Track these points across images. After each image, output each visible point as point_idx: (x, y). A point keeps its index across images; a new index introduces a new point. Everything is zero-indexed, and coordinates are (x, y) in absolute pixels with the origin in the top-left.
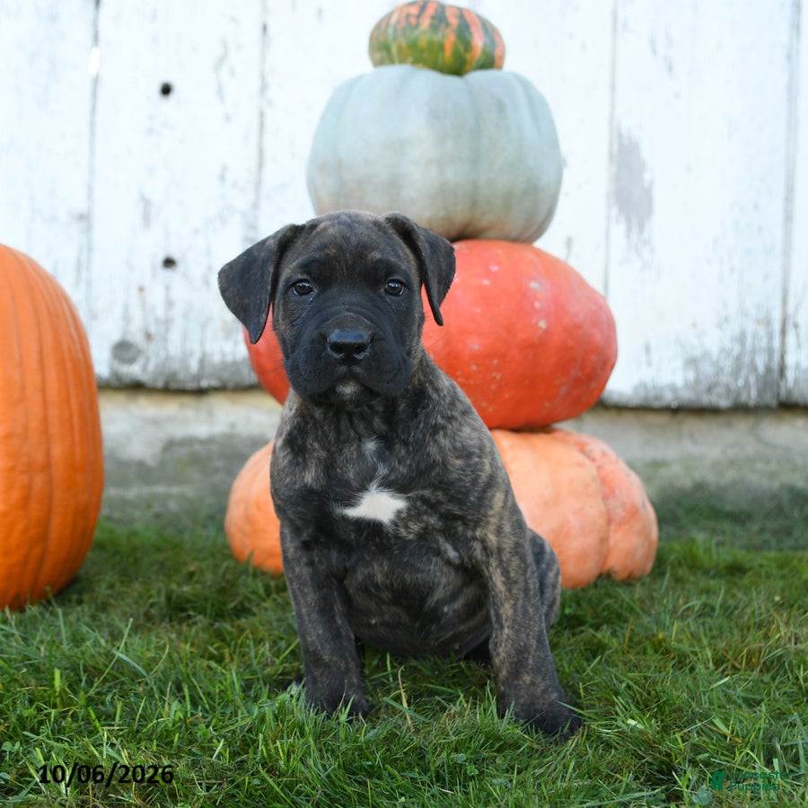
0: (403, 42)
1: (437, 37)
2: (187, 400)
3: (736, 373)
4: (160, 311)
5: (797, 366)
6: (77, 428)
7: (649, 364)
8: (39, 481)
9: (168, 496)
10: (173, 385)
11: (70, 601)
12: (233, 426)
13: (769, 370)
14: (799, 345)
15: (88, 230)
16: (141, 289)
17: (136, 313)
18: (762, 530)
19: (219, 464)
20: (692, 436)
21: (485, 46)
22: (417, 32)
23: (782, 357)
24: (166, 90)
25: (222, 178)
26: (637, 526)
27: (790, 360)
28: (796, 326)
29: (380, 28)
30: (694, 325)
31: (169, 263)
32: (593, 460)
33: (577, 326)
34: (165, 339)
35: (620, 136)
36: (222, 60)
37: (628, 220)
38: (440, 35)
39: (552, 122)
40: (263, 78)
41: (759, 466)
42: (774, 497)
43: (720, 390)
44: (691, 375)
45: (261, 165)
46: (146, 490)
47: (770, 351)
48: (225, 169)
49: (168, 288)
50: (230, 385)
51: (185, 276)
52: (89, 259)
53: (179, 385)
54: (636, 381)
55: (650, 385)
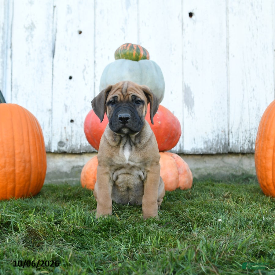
0: (123, 53)
1: (131, 52)
3: (217, 145)
4: (70, 134)
5: (232, 143)
6: (38, 152)
7: (195, 143)
8: (28, 165)
9: (73, 181)
10: (73, 152)
13: (225, 144)
14: (233, 137)
15: (52, 113)
16: (65, 128)
17: (64, 134)
21: (144, 54)
22: (126, 51)
23: (229, 141)
24: (71, 78)
25: (85, 99)
26: (186, 175)
27: (231, 141)
28: (232, 132)
29: (117, 51)
30: (206, 133)
31: (72, 121)
32: (175, 158)
33: (169, 123)
34: (71, 140)
35: (185, 86)
36: (84, 70)
37: (188, 107)
38: (132, 51)
40: (95, 74)
41: (224, 169)
42: (228, 176)
43: (213, 149)
44: (206, 146)
46: (67, 179)
47: (225, 139)
48: (85, 97)
49: (72, 127)
50: (88, 152)
51: (76, 124)
52: (52, 121)
53: (75, 152)
54: (191, 148)
55: (195, 149)
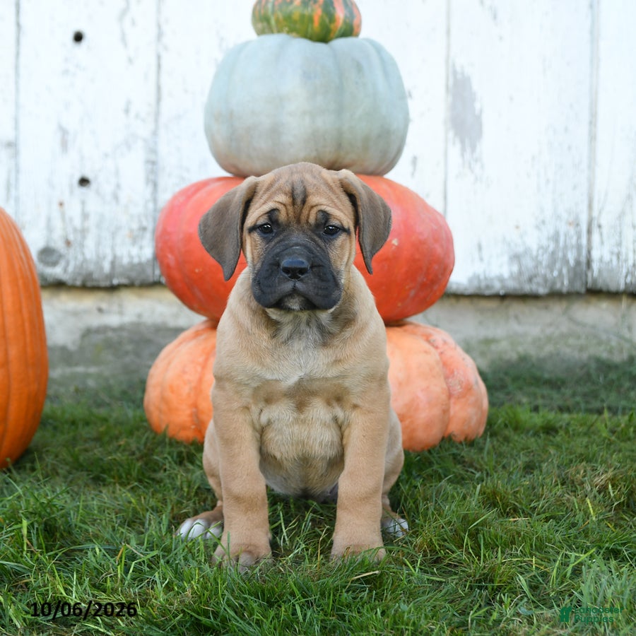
0: (280, 16)
1: (307, 12)
2: (101, 295)
3: (551, 266)
4: (77, 222)
5: (601, 260)
7: (481, 259)
9: (87, 375)
10: (89, 284)
11: (25, 468)
12: (139, 316)
13: (578, 263)
14: (602, 243)
15: (16, 155)
16: (61, 204)
17: (58, 224)
18: (574, 395)
19: (129, 347)
20: (516, 317)
21: (346, 17)
22: (291, 8)
23: (589, 252)
24: (78, 37)
25: (127, 111)
26: (472, 399)
27: (595, 254)
28: (600, 226)
30: (517, 227)
31: (84, 182)
32: (437, 348)
33: (422, 243)
34: (82, 246)
35: (455, 73)
36: (124, 12)
37: (462, 142)
38: (310, 9)
39: (400, 78)
40: (159, 26)
41: (571, 341)
42: (584, 366)
43: (539, 280)
44: (515, 269)
45: (159, 100)
46: (68, 371)
47: (579, 247)
48: (129, 103)
49: (83, 203)
50: (137, 283)
51: (98, 192)
52: (17, 179)
53: (95, 284)
54: (470, 274)
55: (482, 277)
